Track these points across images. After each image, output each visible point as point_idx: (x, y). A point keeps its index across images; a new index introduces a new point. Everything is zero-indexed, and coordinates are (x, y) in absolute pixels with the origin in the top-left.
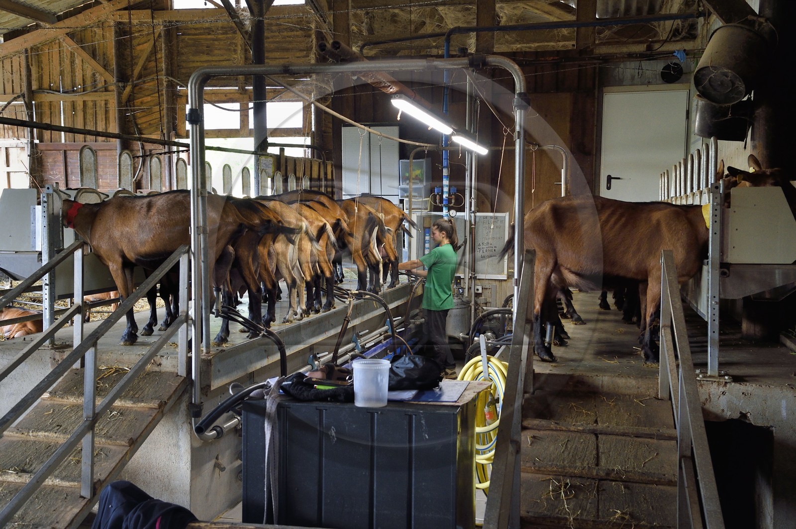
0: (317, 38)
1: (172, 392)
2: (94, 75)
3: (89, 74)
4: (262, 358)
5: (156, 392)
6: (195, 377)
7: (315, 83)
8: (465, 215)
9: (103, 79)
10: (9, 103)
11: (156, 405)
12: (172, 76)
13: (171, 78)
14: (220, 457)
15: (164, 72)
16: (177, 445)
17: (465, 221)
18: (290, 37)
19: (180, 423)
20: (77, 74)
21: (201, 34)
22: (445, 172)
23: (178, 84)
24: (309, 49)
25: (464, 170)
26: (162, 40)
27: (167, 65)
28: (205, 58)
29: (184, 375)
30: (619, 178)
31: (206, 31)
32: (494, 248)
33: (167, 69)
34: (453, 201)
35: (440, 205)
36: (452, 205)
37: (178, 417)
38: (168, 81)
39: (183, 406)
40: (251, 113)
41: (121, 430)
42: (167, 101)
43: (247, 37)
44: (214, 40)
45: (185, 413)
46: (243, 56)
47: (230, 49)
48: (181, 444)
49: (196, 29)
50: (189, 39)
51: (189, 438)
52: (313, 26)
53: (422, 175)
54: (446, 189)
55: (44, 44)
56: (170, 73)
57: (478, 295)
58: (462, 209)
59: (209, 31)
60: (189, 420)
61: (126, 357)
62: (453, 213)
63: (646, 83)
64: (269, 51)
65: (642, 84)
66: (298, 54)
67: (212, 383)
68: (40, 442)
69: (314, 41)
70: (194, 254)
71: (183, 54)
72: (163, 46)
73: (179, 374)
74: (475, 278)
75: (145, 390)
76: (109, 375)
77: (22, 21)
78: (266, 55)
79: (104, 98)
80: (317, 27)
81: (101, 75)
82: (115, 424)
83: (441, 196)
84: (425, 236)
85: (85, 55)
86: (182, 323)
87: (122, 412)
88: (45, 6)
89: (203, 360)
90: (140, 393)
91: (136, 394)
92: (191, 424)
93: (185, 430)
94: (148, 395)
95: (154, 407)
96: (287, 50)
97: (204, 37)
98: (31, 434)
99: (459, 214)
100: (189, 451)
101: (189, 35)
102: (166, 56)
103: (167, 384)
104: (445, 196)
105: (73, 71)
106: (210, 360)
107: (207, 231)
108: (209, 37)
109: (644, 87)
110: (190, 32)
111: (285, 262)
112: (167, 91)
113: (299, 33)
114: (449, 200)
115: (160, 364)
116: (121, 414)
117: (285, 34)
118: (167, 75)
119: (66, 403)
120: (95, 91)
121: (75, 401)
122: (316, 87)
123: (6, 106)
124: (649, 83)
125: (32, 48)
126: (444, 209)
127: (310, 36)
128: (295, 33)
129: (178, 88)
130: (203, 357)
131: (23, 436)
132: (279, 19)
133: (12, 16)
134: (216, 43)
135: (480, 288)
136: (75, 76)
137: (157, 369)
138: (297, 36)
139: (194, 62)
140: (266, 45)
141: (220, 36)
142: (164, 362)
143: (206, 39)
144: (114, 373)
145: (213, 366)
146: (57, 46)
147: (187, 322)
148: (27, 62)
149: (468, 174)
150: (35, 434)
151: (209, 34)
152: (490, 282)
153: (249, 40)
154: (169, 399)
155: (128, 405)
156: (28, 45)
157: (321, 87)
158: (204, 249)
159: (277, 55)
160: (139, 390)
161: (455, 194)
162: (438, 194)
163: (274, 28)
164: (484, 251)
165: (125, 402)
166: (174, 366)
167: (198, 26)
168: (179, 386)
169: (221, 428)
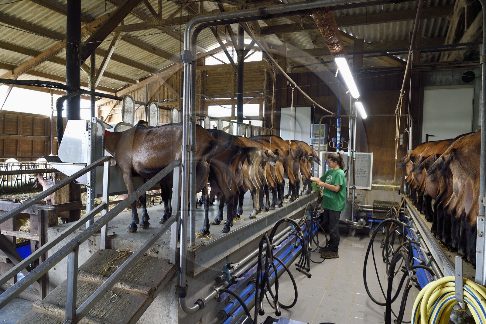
0: (267, 75)
1: (162, 279)
2: (172, 94)
3: (170, 94)
4: (235, 244)
5: (150, 277)
6: (182, 265)
7: (265, 95)
8: (349, 153)
9: (175, 96)
10: (139, 107)
11: (146, 292)
12: (203, 94)
13: (203, 95)
14: (203, 319)
15: (200, 92)
16: (168, 316)
17: (348, 157)
18: (255, 75)
19: (171, 299)
20: (165, 94)
21: (216, 75)
22: (338, 130)
23: (206, 97)
24: (263, 80)
25: (348, 129)
26: (200, 78)
27: (201, 89)
28: (217, 86)
29: (174, 263)
30: (433, 136)
31: (219, 74)
32: (364, 172)
33: (201, 91)
34: (342, 146)
35: (335, 148)
36: (342, 147)
37: (169, 294)
38: (202, 96)
39: (174, 287)
40: (236, 109)
41: (116, 315)
42: (201, 105)
43: (235, 68)
44: (221, 78)
45: (174, 291)
46: (234, 84)
47: (228, 82)
48: (171, 315)
49: (214, 73)
50: (211, 78)
51: (177, 312)
52: (265, 70)
53: (323, 132)
54: (338, 139)
55: (153, 82)
56: (203, 93)
57: (355, 198)
58: (346, 150)
59: (220, 74)
60: (177, 298)
61: (135, 244)
62: (342, 152)
63: (449, 84)
64: (245, 82)
65: (447, 85)
66: (258, 83)
67: (195, 270)
68: (55, 317)
69: (266, 77)
70: (184, 167)
71: (208, 84)
72: (200, 81)
73: (170, 261)
74: (355, 188)
75: (143, 275)
76: (121, 258)
77: (146, 73)
78: (244, 83)
79: (175, 104)
80: (267, 71)
81: (175, 94)
82: (113, 306)
83: (336, 143)
84: (325, 164)
85: (169, 86)
86: (172, 222)
87: (121, 295)
88: (154, 66)
89: (189, 252)
90: (138, 276)
91: (135, 278)
92: (178, 301)
93: (174, 305)
94: (144, 279)
95: (145, 293)
96: (253, 81)
97: (218, 76)
98: (50, 309)
99: (346, 153)
100: (177, 321)
101: (211, 76)
102: (201, 86)
103: (160, 271)
104: (338, 143)
105: (164, 93)
106: (194, 252)
107: (195, 149)
108: (220, 76)
109: (448, 86)
110: (212, 75)
111: (247, 177)
112: (201, 100)
113: (259, 73)
114: (340, 145)
115: (157, 252)
116: (120, 297)
117: (253, 74)
118: (201, 93)
119: (85, 280)
120: (172, 101)
121: (91, 280)
122: (266, 97)
123: (138, 108)
124: (451, 84)
125: (149, 84)
126: (337, 150)
127: (263, 75)
128: (257, 73)
129: (206, 99)
130: (189, 249)
131: (45, 309)
132: (250, 67)
133: (142, 71)
134: (223, 79)
135: (356, 194)
136: (165, 95)
137: (155, 255)
138: (258, 75)
139: (212, 87)
140: (244, 79)
141: (224, 76)
142: (160, 250)
143: (219, 78)
144: (125, 256)
145: (196, 257)
146: (158, 83)
147: (177, 220)
148: (147, 90)
149: (350, 131)
150: (52, 310)
151: (220, 75)
152: (361, 191)
153: (237, 69)
154: (158, 286)
155: (127, 289)
156: (147, 83)
157: (268, 97)
158: (192, 163)
159: (249, 83)
160: (139, 274)
161: (344, 142)
162: (334, 141)
163: (248, 72)
164: (359, 173)
165: (125, 286)
166: (167, 254)
167: (215, 72)
168: (168, 273)
169: (203, 302)
